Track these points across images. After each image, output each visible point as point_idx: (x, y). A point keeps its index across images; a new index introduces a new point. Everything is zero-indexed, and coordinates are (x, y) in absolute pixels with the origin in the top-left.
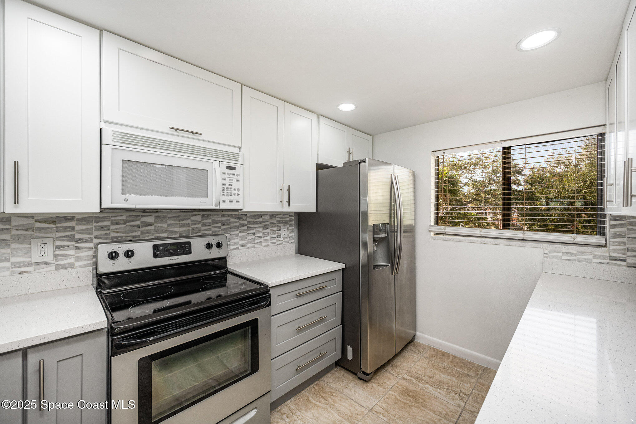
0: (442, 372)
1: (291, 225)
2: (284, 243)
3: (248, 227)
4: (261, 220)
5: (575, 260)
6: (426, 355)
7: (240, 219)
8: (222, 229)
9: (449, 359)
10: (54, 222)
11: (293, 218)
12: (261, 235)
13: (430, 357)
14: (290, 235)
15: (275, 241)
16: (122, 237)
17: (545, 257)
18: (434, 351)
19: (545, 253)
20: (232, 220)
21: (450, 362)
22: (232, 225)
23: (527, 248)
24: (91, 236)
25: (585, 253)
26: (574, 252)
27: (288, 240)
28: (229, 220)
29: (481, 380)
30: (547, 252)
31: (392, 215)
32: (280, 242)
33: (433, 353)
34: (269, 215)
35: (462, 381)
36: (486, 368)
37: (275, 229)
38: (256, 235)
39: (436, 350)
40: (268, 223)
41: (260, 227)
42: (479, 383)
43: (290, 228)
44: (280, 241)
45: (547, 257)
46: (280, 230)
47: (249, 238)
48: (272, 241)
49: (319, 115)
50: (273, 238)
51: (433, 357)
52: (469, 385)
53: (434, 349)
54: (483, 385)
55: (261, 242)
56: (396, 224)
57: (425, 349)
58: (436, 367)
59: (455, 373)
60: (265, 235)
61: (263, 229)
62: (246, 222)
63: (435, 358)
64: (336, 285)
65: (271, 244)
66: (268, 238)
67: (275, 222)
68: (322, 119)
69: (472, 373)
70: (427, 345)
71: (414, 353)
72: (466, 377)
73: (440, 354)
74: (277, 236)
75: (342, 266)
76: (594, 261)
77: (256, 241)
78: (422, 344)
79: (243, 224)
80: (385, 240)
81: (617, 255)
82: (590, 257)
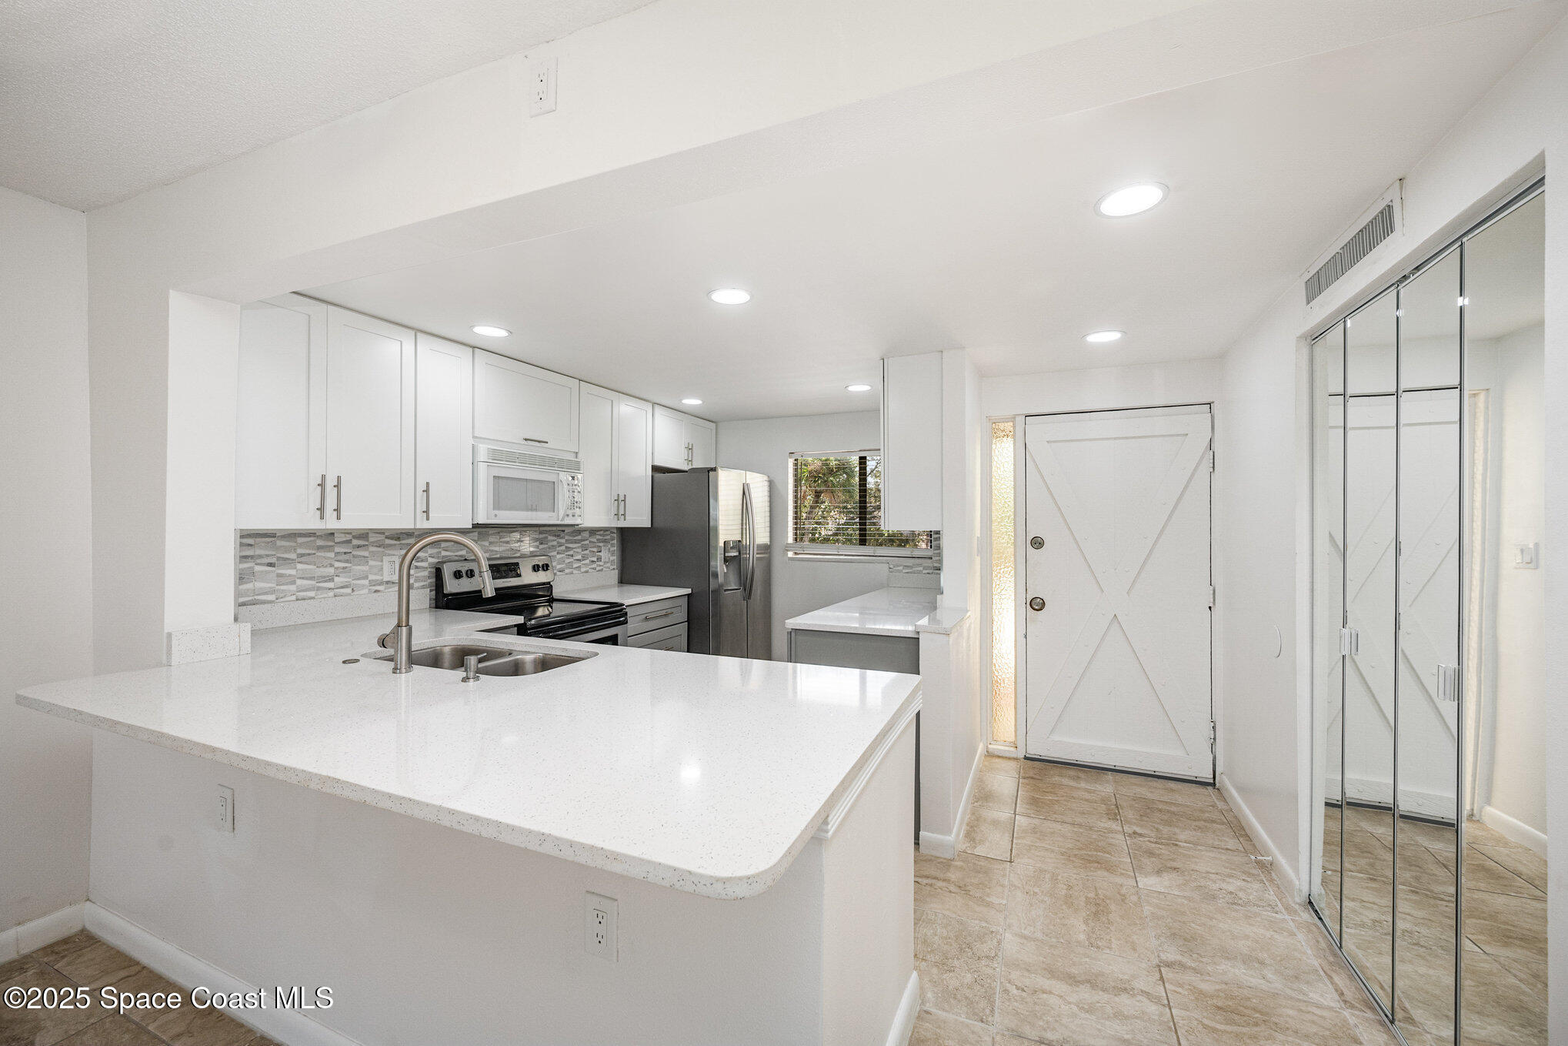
1: (612, 545)
2: (605, 569)
3: (566, 547)
4: (579, 537)
5: (911, 573)
7: (558, 536)
8: (540, 549)
10: (398, 539)
11: (615, 535)
12: (579, 557)
14: (612, 558)
15: (594, 566)
16: (450, 556)
17: (891, 572)
19: (890, 568)
20: (550, 538)
22: (550, 544)
24: (427, 555)
25: (920, 565)
26: (911, 565)
27: (609, 565)
28: (547, 537)
30: (892, 566)
31: (744, 532)
32: (601, 568)
34: (588, 532)
37: (595, 550)
38: (575, 558)
40: (587, 542)
41: (578, 547)
43: (612, 549)
44: (600, 566)
46: (600, 552)
47: (567, 561)
48: (591, 566)
49: (654, 404)
50: (593, 561)
55: (579, 567)
56: (748, 544)
60: (584, 558)
61: (582, 551)
62: (563, 541)
64: (682, 615)
65: (590, 570)
66: (587, 561)
67: (595, 540)
68: (657, 408)
74: (598, 559)
75: (689, 591)
76: (925, 572)
77: (575, 566)
79: (561, 543)
80: (737, 560)
81: (936, 565)
82: (921, 569)
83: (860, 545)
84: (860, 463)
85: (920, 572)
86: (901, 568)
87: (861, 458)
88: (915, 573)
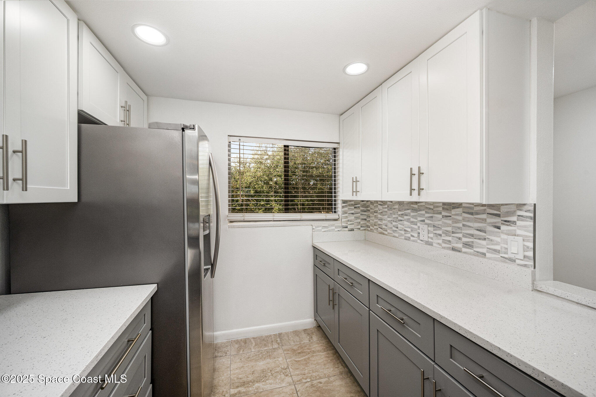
0: (256, 361)
5: (327, 231)
6: (233, 353)
9: (252, 343)
13: (237, 352)
18: (236, 344)
19: (313, 229)
21: (255, 345)
23: (303, 226)
25: (333, 225)
26: (327, 225)
29: (285, 347)
30: (314, 227)
33: (237, 346)
35: (275, 358)
36: (279, 334)
39: (237, 342)
42: (285, 350)
45: (314, 231)
51: (240, 351)
52: (281, 358)
53: (234, 341)
54: (288, 350)
57: (227, 346)
58: (249, 359)
59: (266, 354)
63: (242, 350)
69: (276, 346)
70: (227, 341)
71: (221, 358)
72: (274, 352)
73: (243, 344)
78: (222, 343)
81: (344, 224)
82: (334, 228)
84: (285, 150)
85: (333, 230)
86: (320, 228)
87: (285, 146)
88: (330, 231)
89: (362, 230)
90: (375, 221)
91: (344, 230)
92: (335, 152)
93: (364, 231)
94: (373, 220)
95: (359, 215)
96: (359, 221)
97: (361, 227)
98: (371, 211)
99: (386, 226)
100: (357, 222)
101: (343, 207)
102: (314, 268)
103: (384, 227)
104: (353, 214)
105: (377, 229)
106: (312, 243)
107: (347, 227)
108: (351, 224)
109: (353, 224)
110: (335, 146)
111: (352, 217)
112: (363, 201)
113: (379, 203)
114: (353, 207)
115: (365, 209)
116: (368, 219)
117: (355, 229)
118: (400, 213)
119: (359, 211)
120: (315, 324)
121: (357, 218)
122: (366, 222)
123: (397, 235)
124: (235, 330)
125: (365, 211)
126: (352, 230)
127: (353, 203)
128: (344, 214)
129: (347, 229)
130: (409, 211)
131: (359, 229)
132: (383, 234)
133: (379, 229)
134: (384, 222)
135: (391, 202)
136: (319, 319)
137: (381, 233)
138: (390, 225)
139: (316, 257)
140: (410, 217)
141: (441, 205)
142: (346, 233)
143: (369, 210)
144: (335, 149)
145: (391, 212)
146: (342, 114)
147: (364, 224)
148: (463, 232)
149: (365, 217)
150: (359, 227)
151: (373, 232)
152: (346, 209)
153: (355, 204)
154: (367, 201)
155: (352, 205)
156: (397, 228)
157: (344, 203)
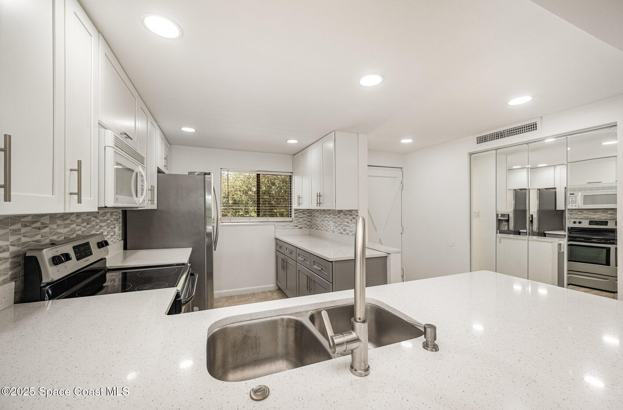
2: (117, 241)
6: (224, 301)
7: (96, 217)
8: (87, 229)
11: (121, 215)
13: (227, 301)
14: (119, 232)
21: (238, 298)
25: (288, 225)
26: (285, 225)
27: (118, 237)
30: (276, 226)
32: (115, 240)
36: (253, 293)
37: (113, 227)
39: (226, 297)
42: (256, 298)
43: (119, 225)
44: (115, 238)
45: (276, 229)
46: (115, 228)
48: (111, 240)
50: (112, 235)
54: (258, 299)
57: (220, 299)
59: (244, 300)
60: (108, 234)
61: (107, 228)
63: (229, 300)
67: (113, 219)
69: (250, 297)
71: (217, 303)
72: (249, 300)
74: (114, 233)
81: (295, 224)
82: (289, 226)
83: (257, 217)
84: (257, 177)
85: (289, 228)
86: (280, 227)
87: (257, 175)
88: (286, 229)
89: (308, 228)
90: (314, 222)
91: (296, 228)
92: (291, 179)
93: (309, 229)
94: (313, 222)
95: (306, 218)
96: (306, 222)
97: (307, 226)
98: (313, 215)
99: (319, 224)
100: (305, 223)
101: (295, 213)
102: (276, 252)
103: (318, 225)
104: (301, 218)
105: (315, 227)
106: (275, 236)
107: (297, 226)
108: (300, 224)
109: (302, 224)
110: (290, 174)
111: (301, 220)
112: (308, 210)
113: (316, 211)
114: (302, 214)
115: (310, 215)
116: (311, 221)
117: (303, 228)
118: (324, 216)
119: (305, 216)
120: (276, 288)
121: (304, 220)
122: (310, 223)
123: (323, 229)
124: (224, 291)
125: (310, 216)
126: (301, 228)
127: (302, 211)
128: (296, 218)
129: (298, 227)
130: (327, 215)
131: (306, 227)
132: (318, 229)
133: (316, 227)
134: (318, 222)
135: (321, 210)
136: (279, 284)
137: (316, 229)
138: (320, 224)
139: (277, 244)
140: (327, 218)
141: (337, 211)
142: (297, 230)
143: (311, 215)
144: (290, 176)
145: (320, 216)
146: (294, 155)
147: (309, 224)
148: (344, 224)
149: (310, 220)
150: (306, 226)
151: (313, 229)
152: (297, 214)
153: (303, 211)
154: (311, 210)
155: (301, 212)
156: (323, 225)
157: (296, 211)
